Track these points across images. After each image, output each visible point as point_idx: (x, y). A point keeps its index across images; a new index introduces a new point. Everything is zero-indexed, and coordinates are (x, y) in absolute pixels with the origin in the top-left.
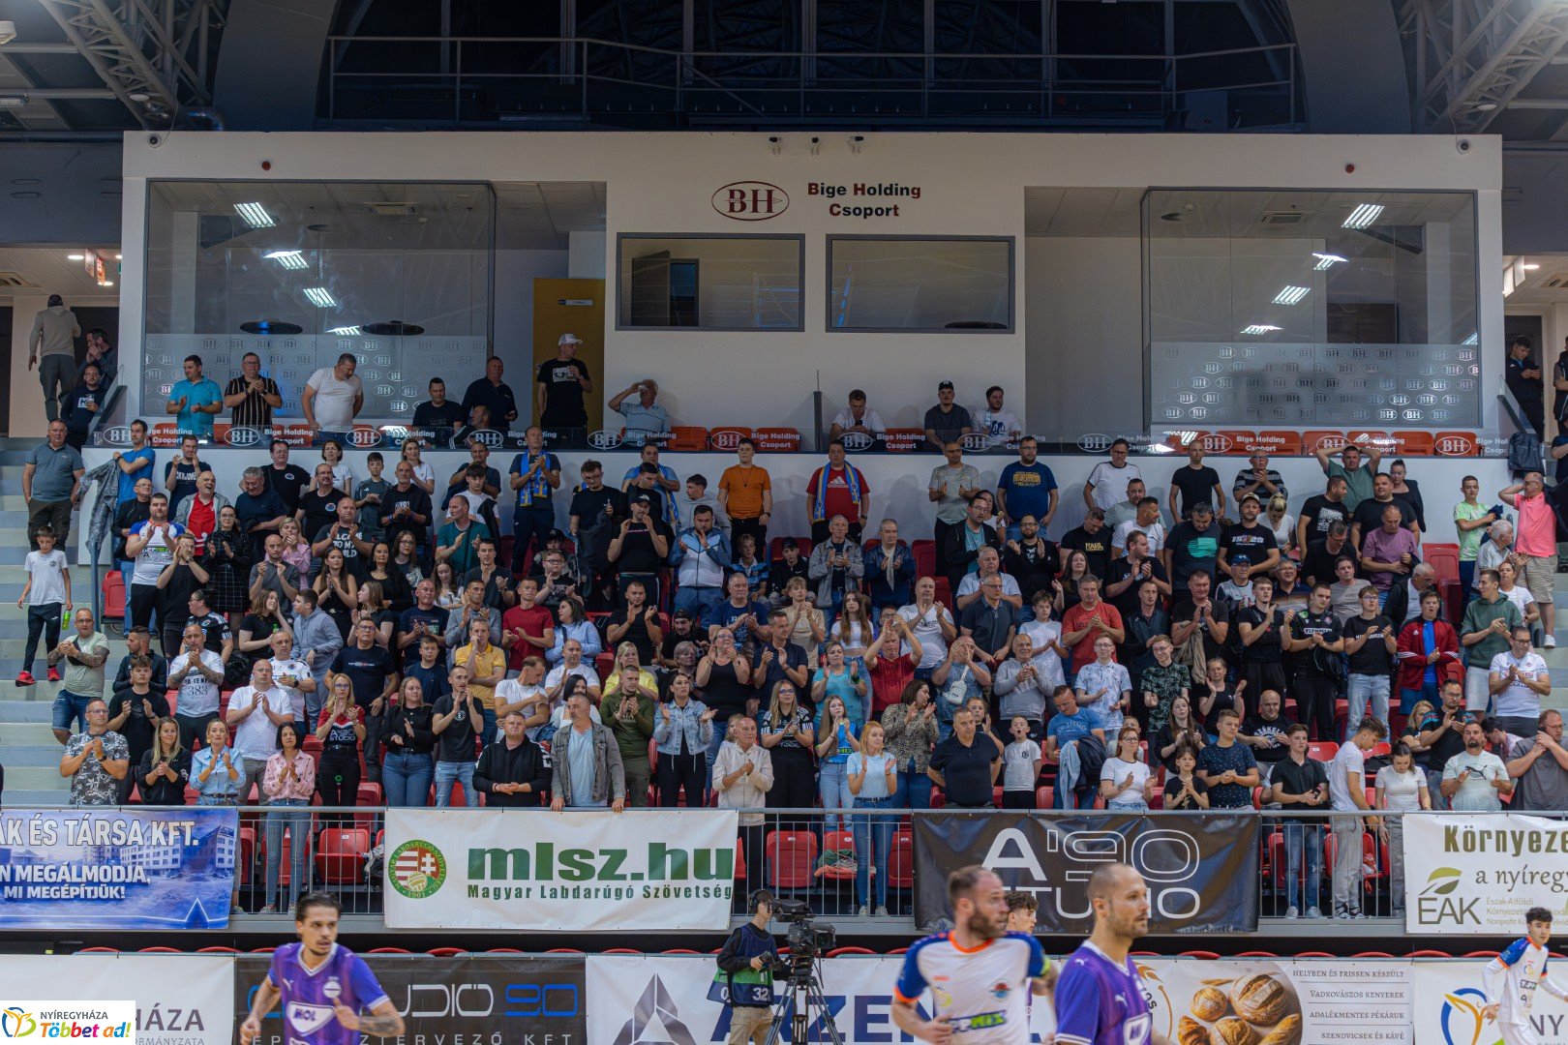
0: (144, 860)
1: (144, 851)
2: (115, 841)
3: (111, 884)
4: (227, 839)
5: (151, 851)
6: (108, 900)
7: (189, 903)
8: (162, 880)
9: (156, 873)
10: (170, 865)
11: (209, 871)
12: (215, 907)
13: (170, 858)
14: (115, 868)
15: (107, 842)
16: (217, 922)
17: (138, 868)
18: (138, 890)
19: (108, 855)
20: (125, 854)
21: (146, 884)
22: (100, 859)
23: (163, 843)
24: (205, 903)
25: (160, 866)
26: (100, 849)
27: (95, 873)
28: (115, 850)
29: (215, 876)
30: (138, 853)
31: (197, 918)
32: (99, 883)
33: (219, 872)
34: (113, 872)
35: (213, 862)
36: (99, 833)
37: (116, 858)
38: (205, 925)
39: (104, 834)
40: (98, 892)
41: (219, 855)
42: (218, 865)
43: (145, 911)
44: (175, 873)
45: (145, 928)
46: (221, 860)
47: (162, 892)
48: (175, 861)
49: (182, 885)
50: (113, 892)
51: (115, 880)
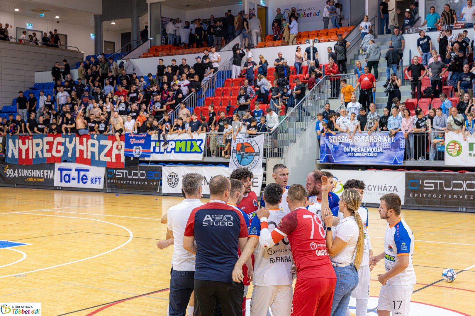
0: (382, 146)
1: (382, 144)
2: (375, 141)
3: (374, 152)
4: (403, 140)
5: (383, 144)
6: (373, 157)
7: (394, 158)
8: (386, 151)
9: (385, 149)
10: (388, 147)
11: (398, 149)
12: (400, 159)
13: (388, 145)
14: (375, 148)
15: (373, 141)
16: (401, 163)
17: (381, 148)
18: (381, 154)
19: (373, 145)
20: (377, 144)
21: (382, 153)
22: (371, 146)
23: (386, 141)
24: (398, 158)
25: (386, 148)
26: (371, 143)
27: (370, 149)
28: (375, 144)
29: (400, 150)
30: (380, 144)
31: (395, 162)
32: (371, 152)
33: (401, 149)
34: (374, 149)
35: (399, 147)
36: (371, 139)
37: (375, 145)
38: (397, 163)
39: (372, 139)
40: (371, 154)
41: (401, 145)
42: (401, 147)
43: (382, 160)
44: (390, 149)
45: (382, 164)
46: (401, 146)
47: (387, 155)
48: (389, 146)
49: (392, 153)
50: (374, 155)
51: (375, 151)
